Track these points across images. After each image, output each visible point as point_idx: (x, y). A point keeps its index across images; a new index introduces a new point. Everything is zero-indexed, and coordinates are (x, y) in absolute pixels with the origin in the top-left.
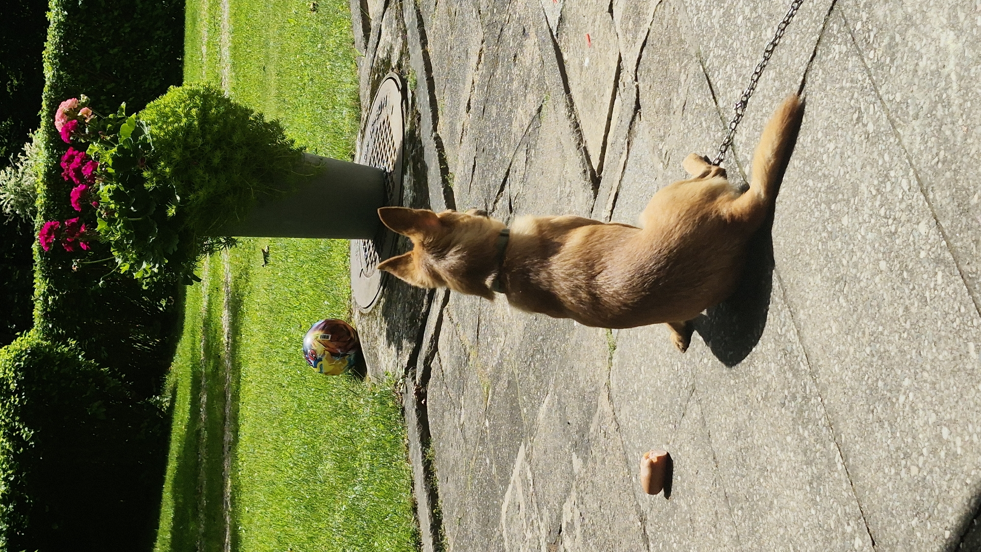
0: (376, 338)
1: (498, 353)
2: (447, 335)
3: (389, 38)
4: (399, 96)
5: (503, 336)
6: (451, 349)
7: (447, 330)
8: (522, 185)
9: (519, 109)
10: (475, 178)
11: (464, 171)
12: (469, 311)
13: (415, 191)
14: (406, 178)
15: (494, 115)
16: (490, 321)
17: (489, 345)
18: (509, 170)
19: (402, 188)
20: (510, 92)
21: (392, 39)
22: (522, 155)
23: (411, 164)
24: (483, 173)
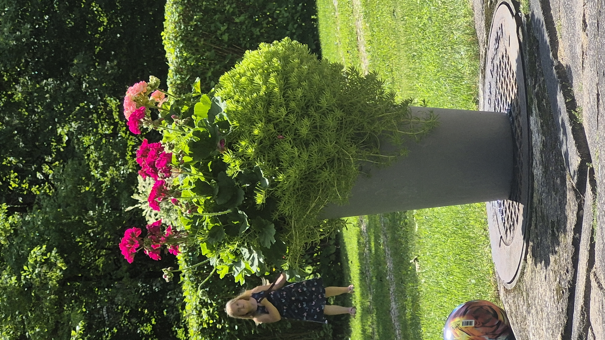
0: (525, 319)
2: (597, 304)
4: (513, 21)
7: (597, 300)
10: (601, 109)
13: (543, 134)
14: (532, 119)
19: (530, 132)
23: (536, 101)
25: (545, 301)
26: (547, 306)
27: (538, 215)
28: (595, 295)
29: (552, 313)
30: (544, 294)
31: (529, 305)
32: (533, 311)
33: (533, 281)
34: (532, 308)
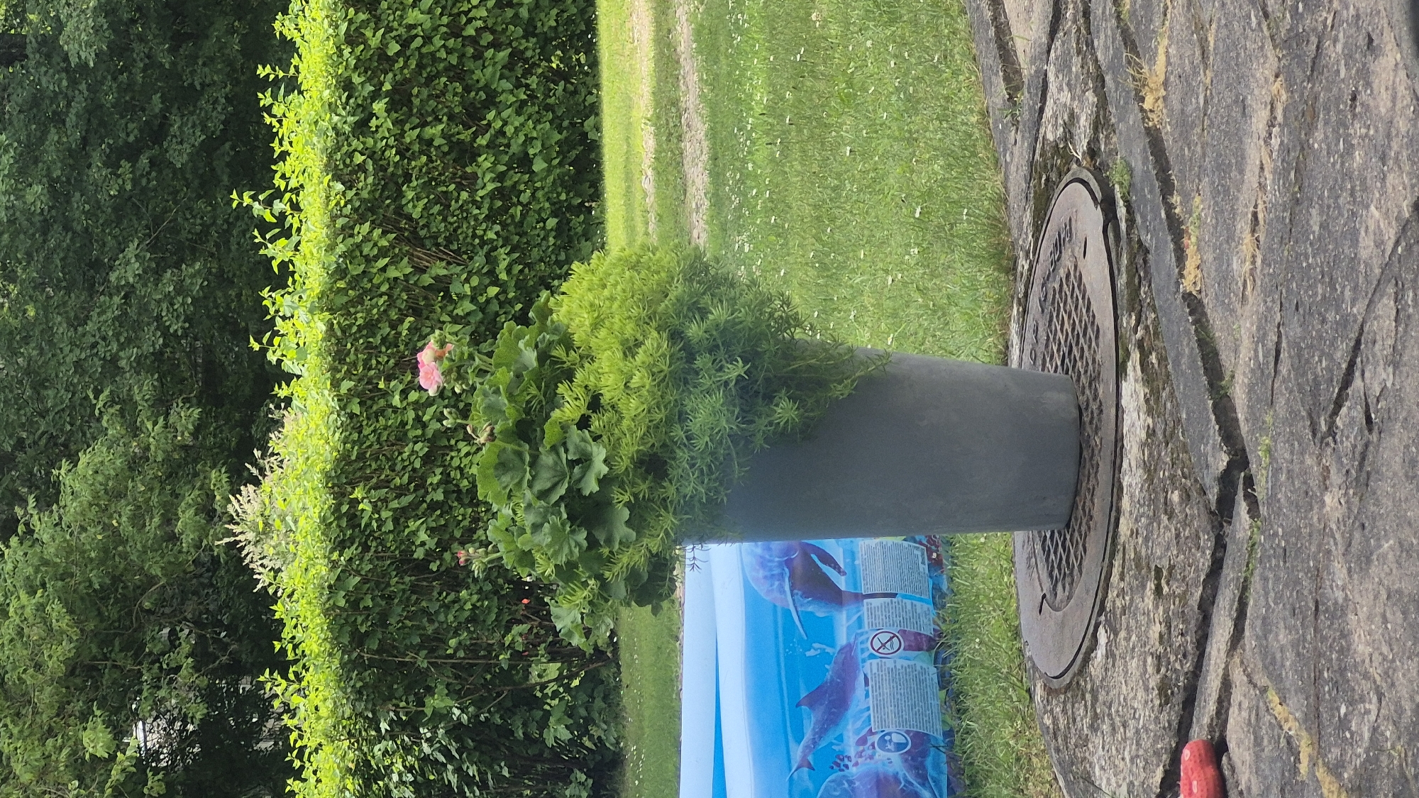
0: (1087, 740)
1: (1367, 735)
2: (1245, 714)
3: (1065, 97)
4: (1097, 215)
5: (1375, 699)
6: (1258, 742)
7: (1245, 705)
8: (1390, 370)
9: (1372, 208)
10: (1284, 370)
11: (1256, 356)
12: (1290, 655)
13: (1150, 412)
14: (1128, 387)
15: (1316, 228)
16: (1342, 671)
17: (1344, 724)
18: (1358, 342)
20: (1348, 175)
21: (1073, 99)
22: (1386, 306)
23: (1136, 356)
24: (1299, 356)
25: (1133, 708)
26: (1137, 716)
27: (1127, 557)
28: (1242, 698)
29: (1147, 730)
30: (1132, 695)
31: (1095, 717)
32: (1105, 727)
33: (1109, 674)
34: (1103, 721)
